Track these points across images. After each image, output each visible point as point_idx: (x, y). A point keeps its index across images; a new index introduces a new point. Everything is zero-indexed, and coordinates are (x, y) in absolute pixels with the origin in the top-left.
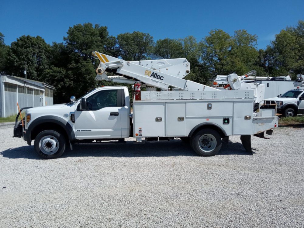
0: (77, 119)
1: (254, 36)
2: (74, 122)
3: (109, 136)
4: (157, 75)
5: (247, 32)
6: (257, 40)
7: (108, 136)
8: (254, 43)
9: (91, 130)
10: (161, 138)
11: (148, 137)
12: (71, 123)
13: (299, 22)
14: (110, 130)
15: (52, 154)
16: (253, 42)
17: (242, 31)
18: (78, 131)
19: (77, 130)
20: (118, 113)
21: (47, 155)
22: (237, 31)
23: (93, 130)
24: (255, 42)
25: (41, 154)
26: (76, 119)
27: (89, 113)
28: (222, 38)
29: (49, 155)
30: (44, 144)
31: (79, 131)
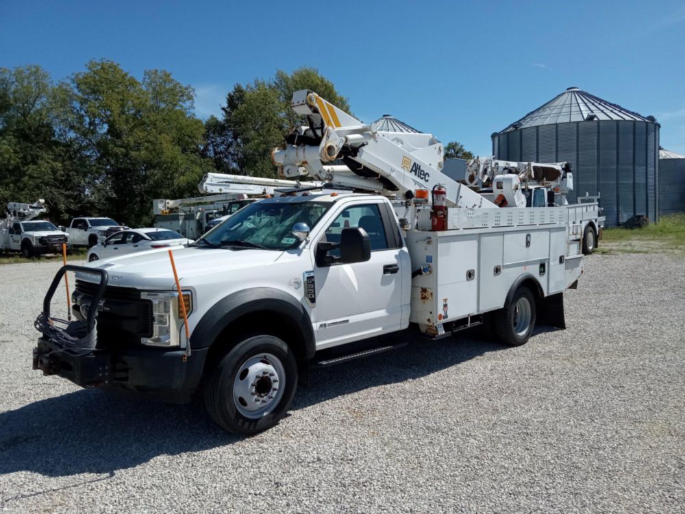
0: (321, 291)
1: (186, 89)
2: (313, 300)
3: (380, 329)
4: (419, 169)
5: (171, 77)
6: (194, 97)
7: (377, 331)
8: (188, 104)
9: (347, 321)
10: (474, 318)
11: (455, 320)
12: (307, 305)
13: (278, 73)
14: (382, 313)
15: (265, 414)
16: (184, 102)
17: (159, 74)
18: (321, 325)
19: (319, 324)
20: (396, 265)
21: (256, 421)
22: (150, 71)
23: (353, 319)
24: (191, 101)
25: (241, 421)
26: (319, 291)
27: (344, 271)
28: (120, 83)
29: (259, 419)
30: (253, 385)
31: (325, 325)
